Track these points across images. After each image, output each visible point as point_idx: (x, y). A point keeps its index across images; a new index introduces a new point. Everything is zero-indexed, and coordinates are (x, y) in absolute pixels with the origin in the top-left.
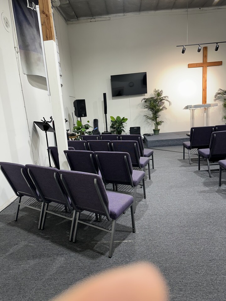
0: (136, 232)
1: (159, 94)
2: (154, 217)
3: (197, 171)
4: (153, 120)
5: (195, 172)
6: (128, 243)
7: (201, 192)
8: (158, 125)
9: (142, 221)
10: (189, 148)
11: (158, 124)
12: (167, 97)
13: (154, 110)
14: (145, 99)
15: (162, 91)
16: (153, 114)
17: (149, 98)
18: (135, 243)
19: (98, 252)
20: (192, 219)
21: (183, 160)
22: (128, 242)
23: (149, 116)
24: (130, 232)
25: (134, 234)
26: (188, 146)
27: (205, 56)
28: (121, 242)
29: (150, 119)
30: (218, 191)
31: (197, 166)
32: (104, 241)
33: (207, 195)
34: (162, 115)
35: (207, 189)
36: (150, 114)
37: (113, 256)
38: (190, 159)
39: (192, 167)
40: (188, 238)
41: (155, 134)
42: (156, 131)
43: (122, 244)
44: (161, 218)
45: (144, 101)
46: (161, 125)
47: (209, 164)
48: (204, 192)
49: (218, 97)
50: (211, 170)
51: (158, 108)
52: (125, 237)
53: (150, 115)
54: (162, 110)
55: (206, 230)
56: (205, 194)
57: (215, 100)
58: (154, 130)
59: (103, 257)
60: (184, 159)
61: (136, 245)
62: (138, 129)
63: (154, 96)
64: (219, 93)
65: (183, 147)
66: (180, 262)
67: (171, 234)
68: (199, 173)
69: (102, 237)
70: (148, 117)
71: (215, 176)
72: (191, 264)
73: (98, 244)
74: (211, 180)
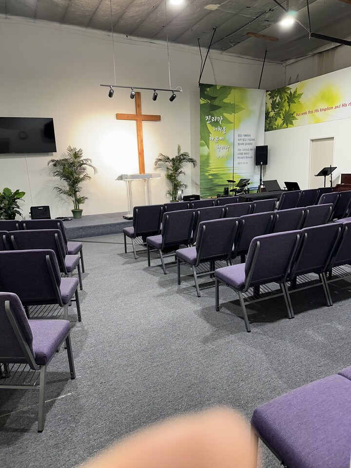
0: (77, 377)
1: (76, 155)
2: (101, 346)
3: (147, 268)
4: (70, 195)
5: (145, 269)
6: (66, 399)
7: (159, 296)
8: (79, 203)
9: (83, 357)
10: (133, 236)
11: (78, 201)
12: (90, 160)
13: (70, 180)
14: (54, 161)
15: (80, 151)
16: (69, 185)
17: (60, 160)
18: (79, 395)
19: (16, 430)
20: (155, 336)
21: (125, 255)
22: (67, 396)
23: (63, 189)
24: (67, 380)
25: (73, 381)
26: (131, 233)
27: (138, 106)
28: (55, 400)
29: (65, 193)
30: (179, 292)
31: (146, 260)
32: (22, 408)
33: (167, 298)
34: (84, 188)
35: (164, 290)
36: (65, 185)
37: (46, 428)
38: (135, 252)
39: (139, 264)
40: (155, 364)
41: (75, 217)
42: (77, 213)
43: (57, 402)
44: (111, 346)
45: (52, 163)
46: (83, 203)
47: (162, 256)
48: (162, 295)
49: (159, 165)
50: (166, 264)
51: (77, 176)
52: (59, 391)
53: (65, 187)
54: (82, 179)
55: (176, 347)
56: (163, 298)
57: (156, 169)
58: (73, 211)
59: (27, 435)
60: (126, 252)
61: (82, 397)
62: (46, 209)
63: (68, 157)
64: (160, 160)
65: (123, 236)
66: (151, 402)
67: (131, 365)
68: (150, 270)
69: (18, 402)
70: (61, 190)
71: (171, 272)
72: (167, 400)
73: (11, 417)
74: (167, 277)
